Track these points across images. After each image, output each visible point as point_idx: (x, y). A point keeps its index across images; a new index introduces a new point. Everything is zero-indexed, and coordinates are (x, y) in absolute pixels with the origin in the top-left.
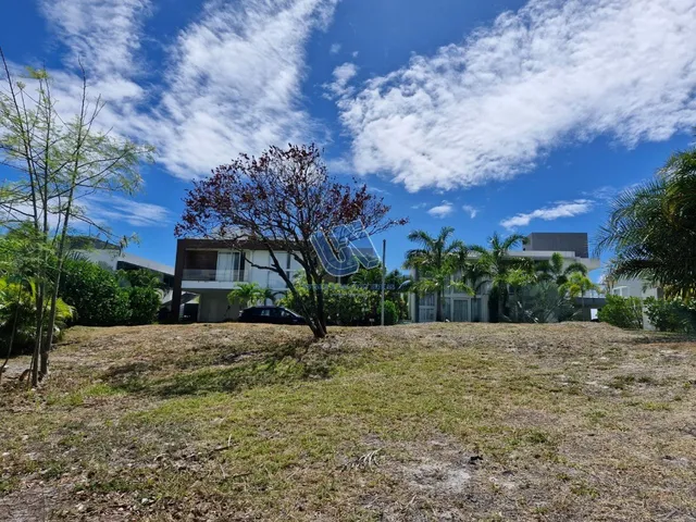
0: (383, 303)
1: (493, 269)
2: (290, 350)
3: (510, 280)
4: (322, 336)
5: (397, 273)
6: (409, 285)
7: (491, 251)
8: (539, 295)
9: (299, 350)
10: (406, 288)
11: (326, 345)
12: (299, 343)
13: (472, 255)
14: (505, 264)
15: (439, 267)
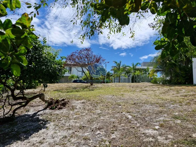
0: (105, 79)
1: (132, 71)
2: (86, 87)
3: (136, 74)
4: (92, 85)
5: (109, 72)
6: (112, 75)
7: (132, 67)
8: (143, 77)
9: (88, 87)
10: (112, 76)
11: (93, 86)
12: (88, 86)
13: (127, 68)
14: (135, 70)
15: (119, 70)
